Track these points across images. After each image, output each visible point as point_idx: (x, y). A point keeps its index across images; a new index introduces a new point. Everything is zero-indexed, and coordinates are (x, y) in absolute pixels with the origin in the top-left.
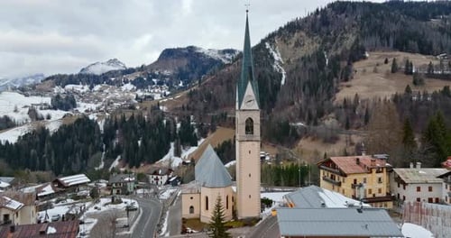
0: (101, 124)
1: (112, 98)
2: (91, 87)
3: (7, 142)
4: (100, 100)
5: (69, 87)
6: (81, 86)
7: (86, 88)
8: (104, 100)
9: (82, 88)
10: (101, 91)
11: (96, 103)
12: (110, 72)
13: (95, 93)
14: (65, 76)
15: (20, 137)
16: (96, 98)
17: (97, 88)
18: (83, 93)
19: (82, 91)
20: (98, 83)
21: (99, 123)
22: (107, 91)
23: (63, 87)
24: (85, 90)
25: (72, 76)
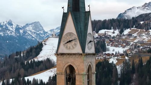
0: (119, 68)
1: (138, 42)
2: (121, 32)
3: (41, 81)
4: (128, 44)
5: (102, 32)
6: (112, 31)
7: (117, 32)
8: (132, 43)
9: (113, 33)
10: (130, 35)
11: (124, 47)
12: (141, 16)
13: (124, 37)
14: (100, 21)
15: (50, 77)
16: (124, 41)
17: (126, 32)
18: (114, 37)
19: (112, 35)
20: (128, 27)
21: (117, 67)
22: (135, 35)
23: (97, 32)
24: (115, 35)
25: (105, 21)
